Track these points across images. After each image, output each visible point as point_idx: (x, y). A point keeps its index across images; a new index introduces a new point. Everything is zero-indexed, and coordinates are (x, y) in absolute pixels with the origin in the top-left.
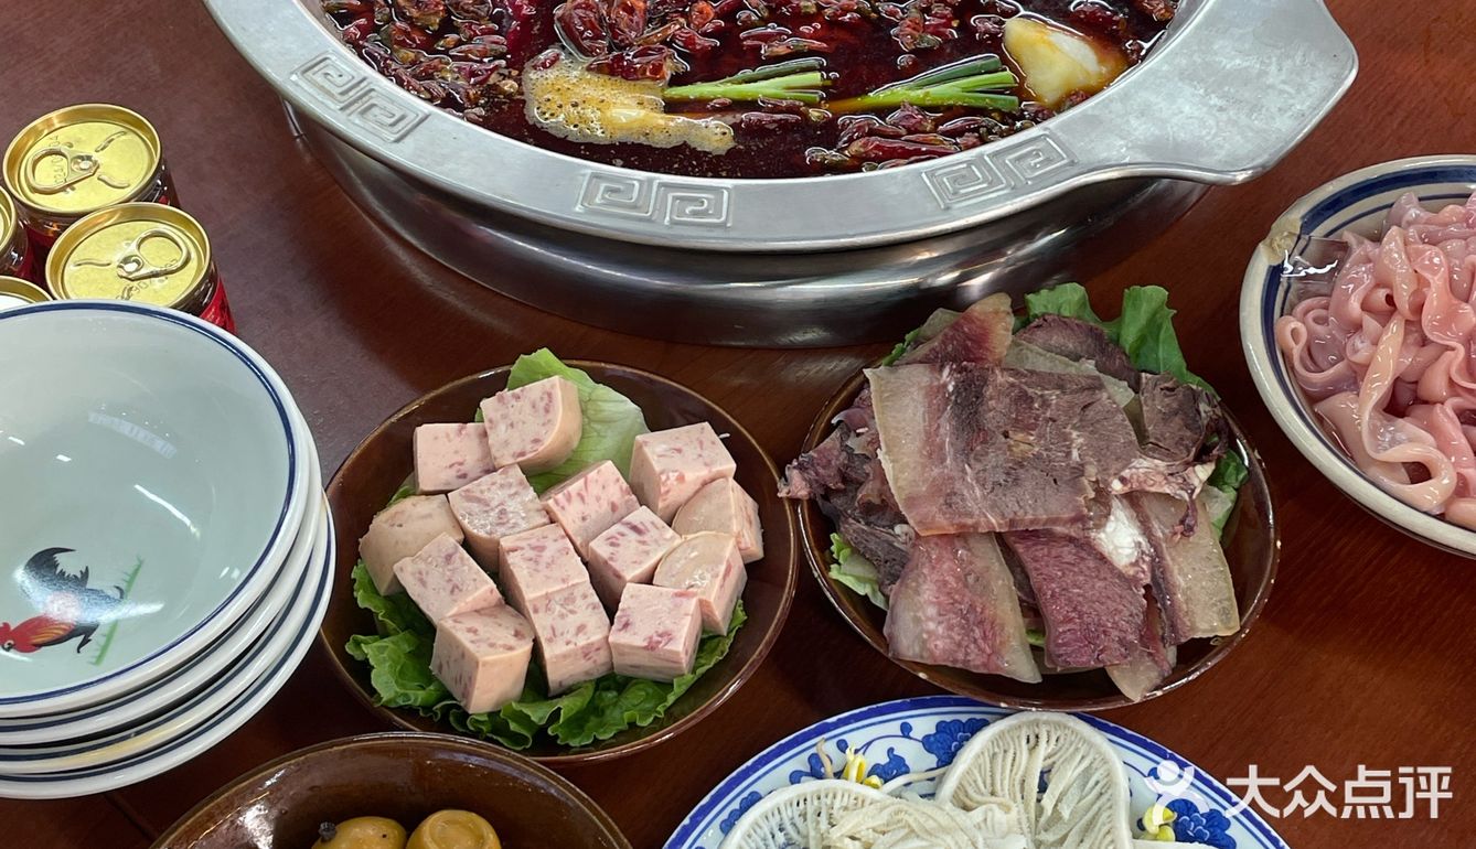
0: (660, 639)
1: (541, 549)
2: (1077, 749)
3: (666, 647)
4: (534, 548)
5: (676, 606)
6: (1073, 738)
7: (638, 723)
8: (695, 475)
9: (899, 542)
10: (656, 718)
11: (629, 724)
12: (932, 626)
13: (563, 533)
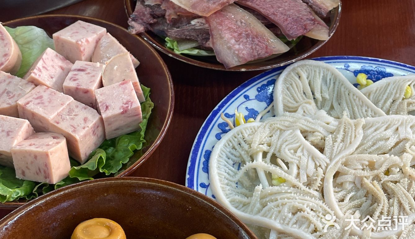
0: (127, 105)
1: (41, 97)
2: (315, 71)
3: (132, 107)
4: (37, 98)
5: (124, 89)
6: (311, 68)
7: (137, 149)
8: (92, 38)
9: (197, 26)
10: (143, 143)
11: (133, 151)
12: (237, 47)
13: (46, 87)
